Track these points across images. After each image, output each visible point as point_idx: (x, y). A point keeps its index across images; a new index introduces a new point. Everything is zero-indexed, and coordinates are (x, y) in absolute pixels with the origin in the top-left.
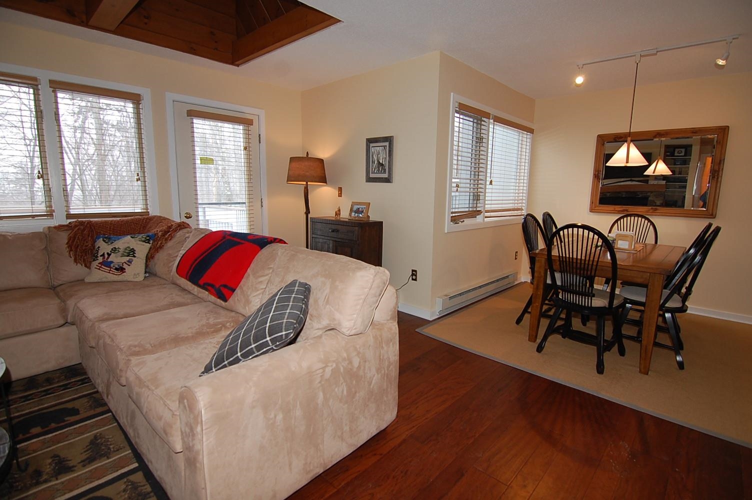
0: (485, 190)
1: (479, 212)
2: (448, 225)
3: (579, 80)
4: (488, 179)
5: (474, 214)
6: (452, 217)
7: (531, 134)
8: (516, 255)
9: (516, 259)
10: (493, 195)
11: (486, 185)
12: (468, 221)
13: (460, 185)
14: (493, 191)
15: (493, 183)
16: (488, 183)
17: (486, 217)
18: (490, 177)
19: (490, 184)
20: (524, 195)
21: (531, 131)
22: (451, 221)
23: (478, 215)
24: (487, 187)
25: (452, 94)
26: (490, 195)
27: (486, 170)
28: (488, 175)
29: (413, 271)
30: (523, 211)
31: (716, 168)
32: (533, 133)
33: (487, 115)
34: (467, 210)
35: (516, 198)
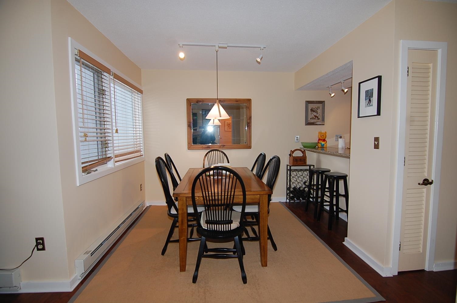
0: (113, 138)
1: (110, 158)
2: (79, 177)
3: (182, 55)
4: (115, 128)
5: (105, 160)
6: (83, 168)
7: (141, 94)
8: (141, 187)
9: (141, 190)
10: (120, 141)
11: (113, 133)
12: (101, 169)
13: (89, 134)
14: (120, 138)
15: (119, 131)
16: (114, 131)
17: (116, 162)
18: (116, 126)
19: (116, 133)
20: (141, 140)
21: (141, 92)
22: (83, 172)
23: (109, 161)
24: (114, 135)
25: (70, 38)
26: (117, 142)
27: (112, 120)
28: (114, 124)
29: (37, 239)
30: (142, 152)
31: (249, 121)
32: (142, 93)
33: (108, 71)
34: (97, 158)
35: (135, 143)
